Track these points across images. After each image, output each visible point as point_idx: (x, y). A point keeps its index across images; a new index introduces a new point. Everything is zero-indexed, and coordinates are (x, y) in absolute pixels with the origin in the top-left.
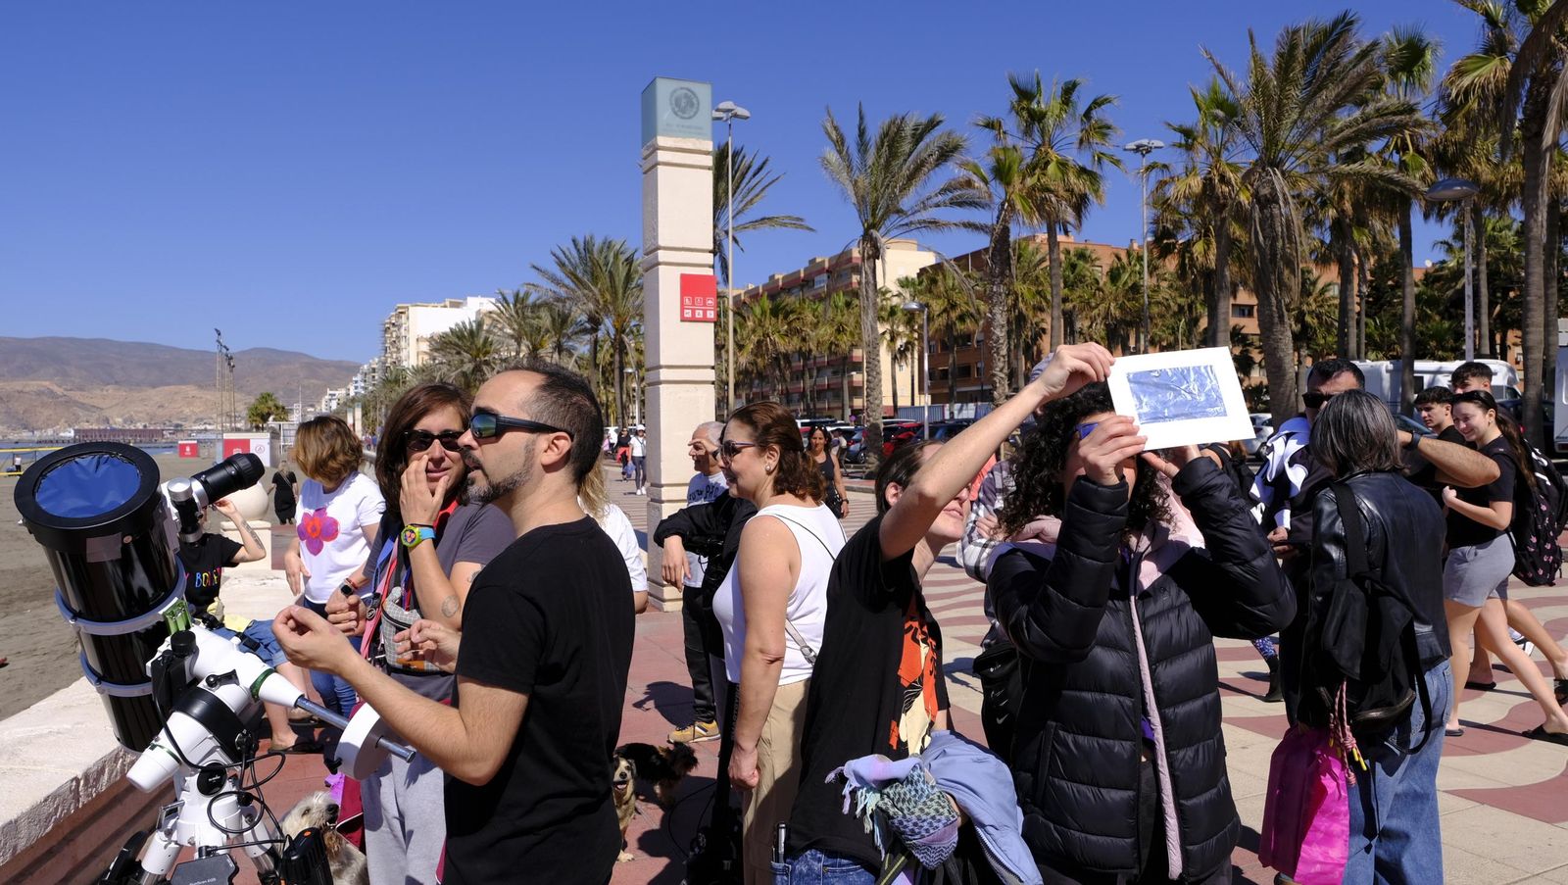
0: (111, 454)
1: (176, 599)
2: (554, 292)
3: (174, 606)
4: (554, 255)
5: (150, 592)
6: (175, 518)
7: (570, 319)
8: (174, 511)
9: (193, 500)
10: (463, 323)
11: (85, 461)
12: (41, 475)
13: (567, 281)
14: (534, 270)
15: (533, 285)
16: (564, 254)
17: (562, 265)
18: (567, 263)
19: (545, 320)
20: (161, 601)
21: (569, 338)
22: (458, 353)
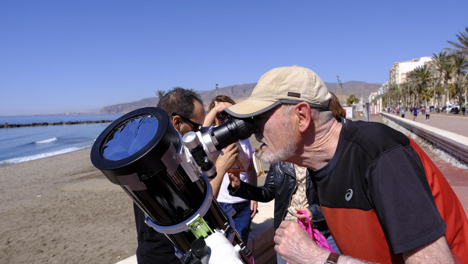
0: (151, 115)
1: (199, 215)
2: (457, 50)
3: (195, 221)
4: (457, 36)
5: (184, 207)
6: (189, 161)
7: (464, 60)
8: (188, 155)
9: (202, 148)
10: (419, 67)
11: (137, 121)
12: (113, 129)
13: (463, 45)
14: (449, 43)
15: (448, 49)
16: (462, 34)
17: (461, 39)
18: (463, 38)
19: (453, 62)
20: (190, 215)
21: (463, 68)
22: (417, 77)
